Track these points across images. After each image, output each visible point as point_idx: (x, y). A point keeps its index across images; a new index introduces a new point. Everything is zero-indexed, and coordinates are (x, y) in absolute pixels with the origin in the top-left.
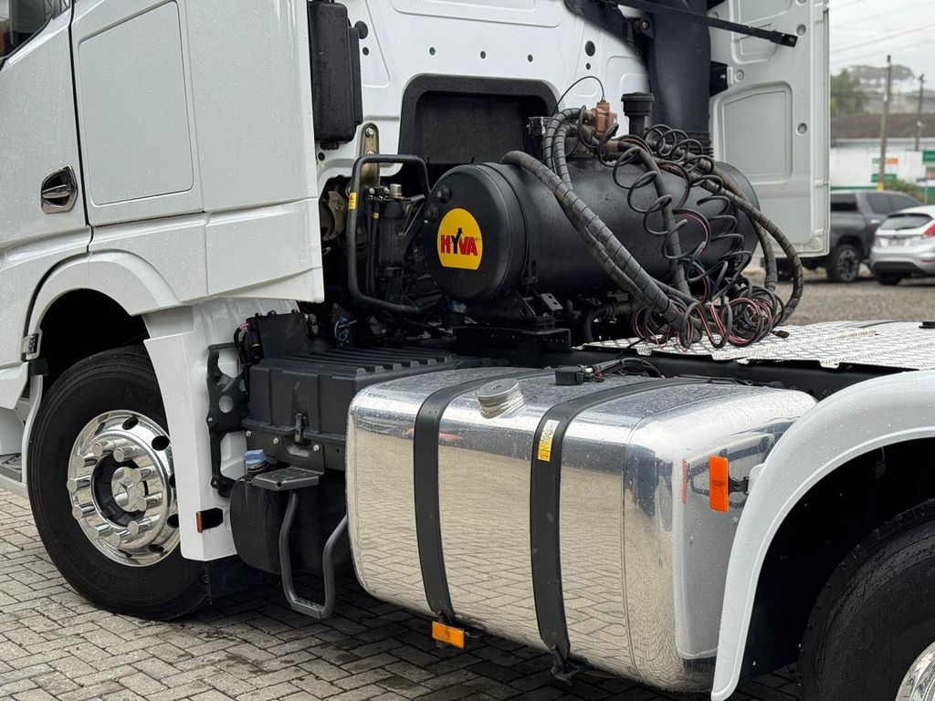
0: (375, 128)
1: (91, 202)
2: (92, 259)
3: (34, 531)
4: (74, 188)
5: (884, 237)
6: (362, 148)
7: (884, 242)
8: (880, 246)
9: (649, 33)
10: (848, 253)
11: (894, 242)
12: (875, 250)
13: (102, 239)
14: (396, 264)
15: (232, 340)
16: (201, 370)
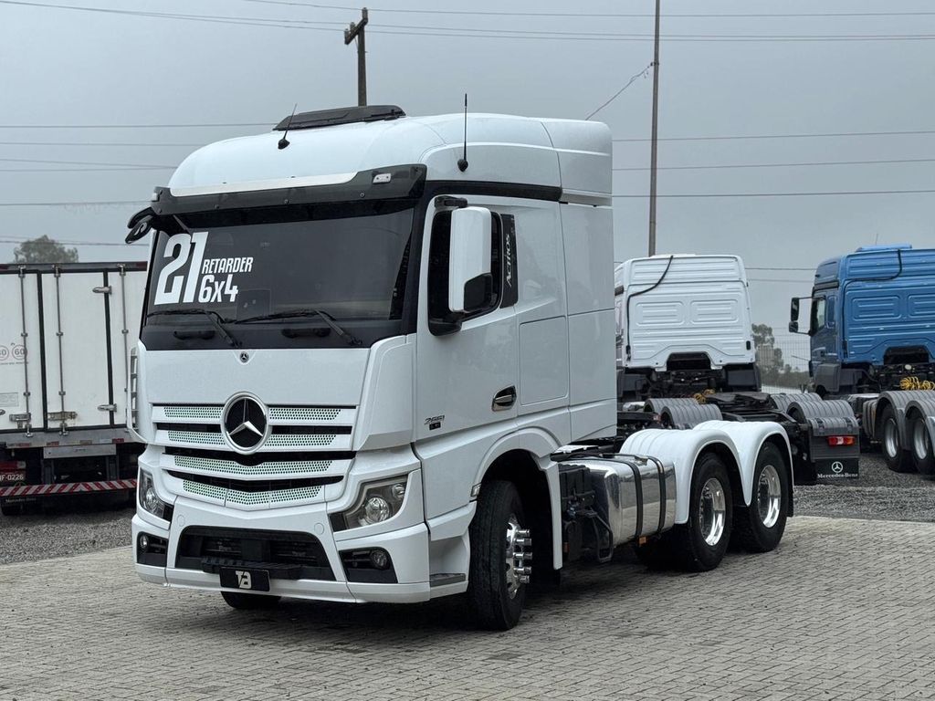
4: (514, 397)
13: (526, 422)
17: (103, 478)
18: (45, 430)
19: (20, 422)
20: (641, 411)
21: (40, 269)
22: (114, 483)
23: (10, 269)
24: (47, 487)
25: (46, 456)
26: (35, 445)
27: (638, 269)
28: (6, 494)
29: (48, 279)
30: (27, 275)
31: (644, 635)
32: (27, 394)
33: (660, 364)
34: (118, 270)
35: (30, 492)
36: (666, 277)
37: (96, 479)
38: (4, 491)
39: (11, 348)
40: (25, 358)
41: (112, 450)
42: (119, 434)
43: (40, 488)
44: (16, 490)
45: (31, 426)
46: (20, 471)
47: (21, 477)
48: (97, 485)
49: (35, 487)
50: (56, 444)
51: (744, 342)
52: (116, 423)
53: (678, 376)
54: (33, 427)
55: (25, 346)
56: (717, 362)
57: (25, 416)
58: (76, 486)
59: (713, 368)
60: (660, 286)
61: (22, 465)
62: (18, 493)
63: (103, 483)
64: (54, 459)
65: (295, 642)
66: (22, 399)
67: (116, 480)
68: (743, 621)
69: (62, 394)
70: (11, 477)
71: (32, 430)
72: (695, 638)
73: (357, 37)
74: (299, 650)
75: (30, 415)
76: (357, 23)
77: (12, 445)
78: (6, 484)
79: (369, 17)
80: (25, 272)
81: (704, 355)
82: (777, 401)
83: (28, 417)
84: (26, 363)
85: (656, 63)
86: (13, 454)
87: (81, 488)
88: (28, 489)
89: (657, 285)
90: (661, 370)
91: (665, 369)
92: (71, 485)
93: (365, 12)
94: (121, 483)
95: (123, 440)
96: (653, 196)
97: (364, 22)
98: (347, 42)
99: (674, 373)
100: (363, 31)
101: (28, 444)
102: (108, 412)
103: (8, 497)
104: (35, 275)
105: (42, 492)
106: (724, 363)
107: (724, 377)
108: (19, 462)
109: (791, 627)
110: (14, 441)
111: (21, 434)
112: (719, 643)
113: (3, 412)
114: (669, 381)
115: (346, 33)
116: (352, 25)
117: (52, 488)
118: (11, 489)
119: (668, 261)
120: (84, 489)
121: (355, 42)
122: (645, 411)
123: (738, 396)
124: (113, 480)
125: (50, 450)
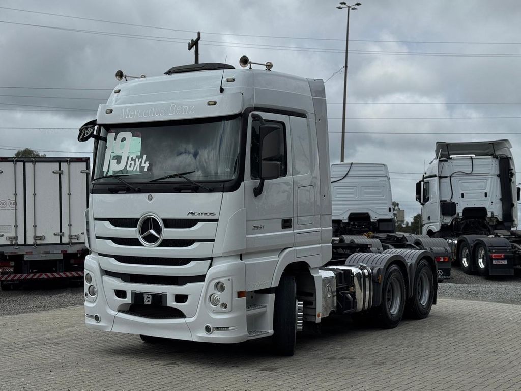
17: (56, 271)
18: (25, 245)
19: (12, 241)
20: (337, 242)
21: (25, 160)
22: (61, 274)
23: (9, 160)
24: (25, 275)
25: (25, 259)
26: (20, 253)
27: (334, 169)
28: (3, 279)
29: (29, 165)
30: (18, 163)
31: (343, 358)
32: (16, 226)
33: (345, 218)
34: (67, 161)
35: (16, 278)
36: (349, 173)
37: (51, 272)
38: (2, 277)
39: (8, 201)
40: (16, 207)
41: (61, 257)
42: (65, 248)
43: (21, 276)
44: (9, 277)
45: (17, 243)
46: (11, 267)
47: (11, 270)
48: (52, 275)
49: (19, 275)
50: (31, 253)
51: (387, 208)
52: (63, 242)
53: (354, 225)
54: (19, 243)
55: (16, 200)
56: (374, 218)
57: (15, 238)
58: (41, 275)
59: (372, 221)
60: (346, 178)
61: (12, 264)
62: (10, 278)
63: (55, 274)
64: (30, 261)
65: (156, 360)
66: (13, 229)
67: (62, 272)
68: (395, 352)
69: (35, 226)
70: (6, 270)
71: (18, 245)
72: (370, 360)
73: (194, 46)
74: (158, 364)
75: (17, 237)
76: (195, 39)
77: (7, 253)
78: (3, 273)
79: (201, 36)
80: (17, 161)
81: (367, 214)
82: (407, 238)
83: (16, 238)
84: (16, 209)
85: (346, 66)
86: (8, 258)
87: (44, 276)
88: (15, 276)
89: (344, 177)
90: (345, 221)
91: (347, 221)
92: (38, 275)
93: (199, 33)
94: (64, 274)
95: (66, 251)
96: (343, 132)
97: (199, 38)
98: (190, 49)
99: (352, 223)
100: (198, 44)
101: (16, 253)
102: (59, 237)
103: (5, 280)
104: (22, 163)
105: (23, 278)
106: (378, 218)
107: (377, 225)
108: (11, 262)
109: (421, 355)
110: (8, 251)
111: (12, 247)
112: (383, 363)
113: (3, 235)
114: (349, 227)
115: (189, 44)
116: (192, 40)
117: (28, 276)
118: (6, 276)
119: (350, 166)
120: (45, 277)
121: (194, 49)
122: (339, 242)
123: (388, 235)
124: (60, 272)
125: (27, 256)
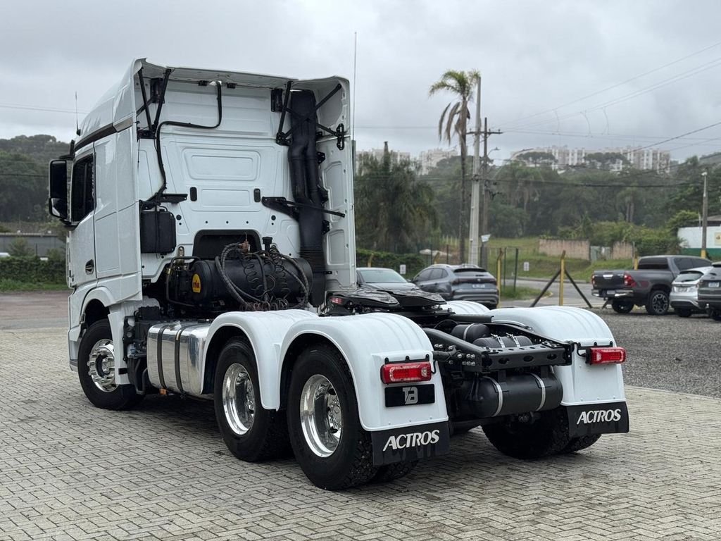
0: (183, 248)
1: (97, 271)
2: (97, 289)
3: (81, 388)
4: (93, 266)
5: (676, 286)
6: (179, 254)
7: (675, 289)
8: (674, 291)
9: (298, 212)
10: (659, 296)
11: (681, 289)
12: (672, 294)
13: (101, 282)
14: (186, 291)
15: (133, 314)
16: (122, 323)
